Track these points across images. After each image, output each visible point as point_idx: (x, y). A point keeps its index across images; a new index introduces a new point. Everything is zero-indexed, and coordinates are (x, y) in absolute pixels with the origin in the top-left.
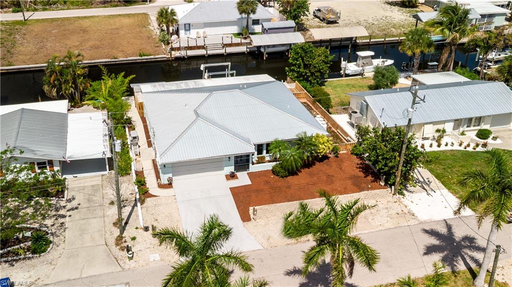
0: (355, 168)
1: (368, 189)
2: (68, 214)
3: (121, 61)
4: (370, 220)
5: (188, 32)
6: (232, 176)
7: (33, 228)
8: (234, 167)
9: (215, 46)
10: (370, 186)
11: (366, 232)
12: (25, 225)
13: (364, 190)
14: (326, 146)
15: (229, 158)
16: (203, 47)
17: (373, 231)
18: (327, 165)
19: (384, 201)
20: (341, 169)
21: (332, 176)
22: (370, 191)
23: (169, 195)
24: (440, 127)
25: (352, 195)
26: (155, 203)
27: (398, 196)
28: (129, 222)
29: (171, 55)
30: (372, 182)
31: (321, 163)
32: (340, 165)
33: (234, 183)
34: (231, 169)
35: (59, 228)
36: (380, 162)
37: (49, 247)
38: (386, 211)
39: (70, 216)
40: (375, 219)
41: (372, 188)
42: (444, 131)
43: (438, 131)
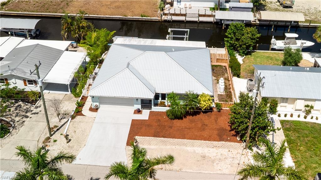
0: (227, 123)
1: (227, 140)
2: (31, 116)
3: (129, 18)
4: (215, 164)
5: (179, 3)
6: (139, 112)
7: (6, 121)
8: (141, 105)
9: (193, 15)
10: (229, 139)
11: (206, 172)
12: (4, 119)
13: (223, 141)
14: (207, 103)
15: (137, 99)
16: (185, 15)
17: (212, 173)
18: (208, 116)
19: (235, 152)
20: (216, 121)
21: (207, 125)
22: (227, 143)
23: (91, 116)
24: (310, 103)
25: (212, 142)
26: (80, 120)
27: (248, 150)
28: (60, 129)
29: (161, 18)
30: (232, 136)
31: (204, 114)
32: (217, 118)
33: (138, 117)
34: (139, 107)
35: (20, 124)
36: (236, 123)
37: (6, 135)
38: (231, 160)
39: (31, 118)
40: (219, 164)
41: (230, 141)
42: (312, 107)
43: (307, 106)
